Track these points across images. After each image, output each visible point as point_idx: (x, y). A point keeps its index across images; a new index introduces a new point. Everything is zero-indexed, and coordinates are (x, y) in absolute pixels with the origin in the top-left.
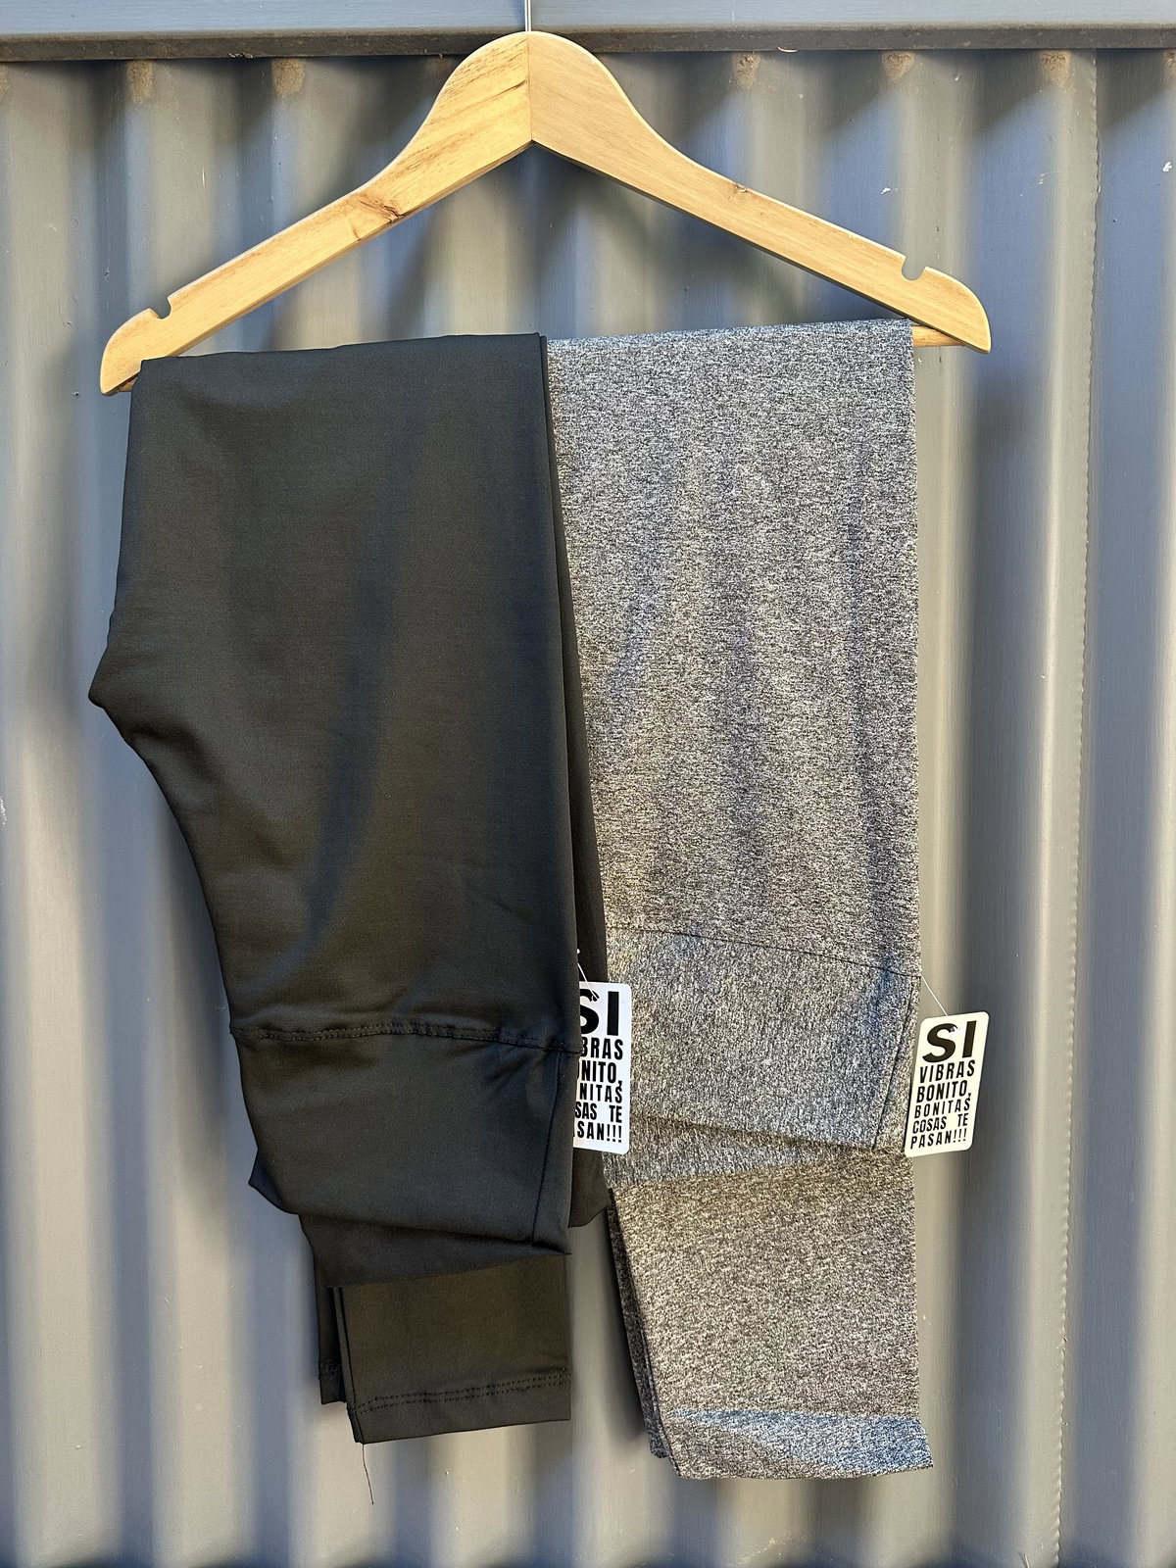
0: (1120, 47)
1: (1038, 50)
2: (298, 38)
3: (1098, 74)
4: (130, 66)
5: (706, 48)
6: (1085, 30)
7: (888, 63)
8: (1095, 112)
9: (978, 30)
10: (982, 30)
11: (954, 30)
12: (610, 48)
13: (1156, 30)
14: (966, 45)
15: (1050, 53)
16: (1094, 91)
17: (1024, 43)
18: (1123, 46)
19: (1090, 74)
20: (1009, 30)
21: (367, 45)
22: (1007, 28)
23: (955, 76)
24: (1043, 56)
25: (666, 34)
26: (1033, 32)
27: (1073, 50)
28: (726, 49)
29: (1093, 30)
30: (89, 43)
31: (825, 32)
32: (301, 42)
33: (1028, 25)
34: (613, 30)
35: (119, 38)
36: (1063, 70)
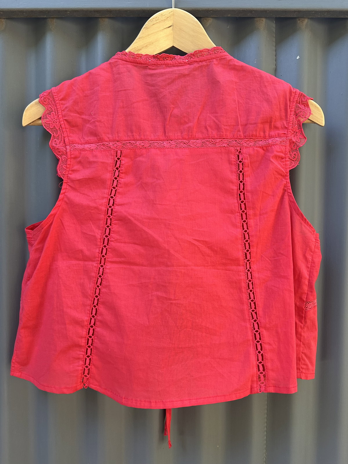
0: (282, 17)
1: (254, 17)
3: (276, 26)
6: (268, 11)
8: (275, 39)
10: (233, 10)
11: (224, 10)
12: (108, 16)
13: (292, 11)
14: (229, 15)
15: (258, 19)
16: (274, 30)
17: (249, 15)
18: (282, 16)
19: (273, 25)
20: (243, 10)
21: (25, 14)
22: (242, 10)
23: (228, 26)
24: (256, 19)
25: (125, 11)
26: (251, 11)
27: (266, 18)
29: (271, 11)
32: (2, 13)
33: (249, 9)
34: (107, 9)
36: (262, 24)
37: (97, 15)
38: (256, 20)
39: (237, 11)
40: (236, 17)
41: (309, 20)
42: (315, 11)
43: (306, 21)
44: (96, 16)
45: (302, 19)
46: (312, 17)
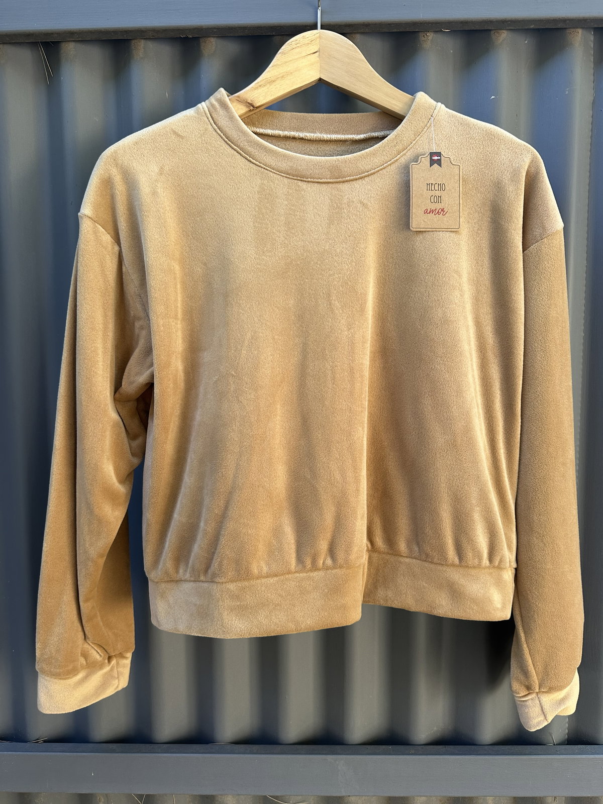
1: (566, 28)
2: (215, 28)
3: (594, 39)
4: (133, 42)
5: (408, 30)
6: (589, 19)
7: (494, 35)
8: (593, 58)
9: (538, 20)
10: (540, 20)
12: (362, 31)
14: (532, 27)
15: (572, 30)
16: (592, 47)
17: (559, 26)
19: (591, 37)
21: (246, 31)
22: (552, 19)
23: (525, 41)
24: (568, 31)
25: (389, 24)
26: (564, 20)
27: (582, 28)
28: (417, 30)
30: (115, 32)
31: (465, 22)
32: (215, 30)
33: (562, 18)
34: (364, 23)
35: (130, 30)
36: (578, 38)
39: (544, 20)
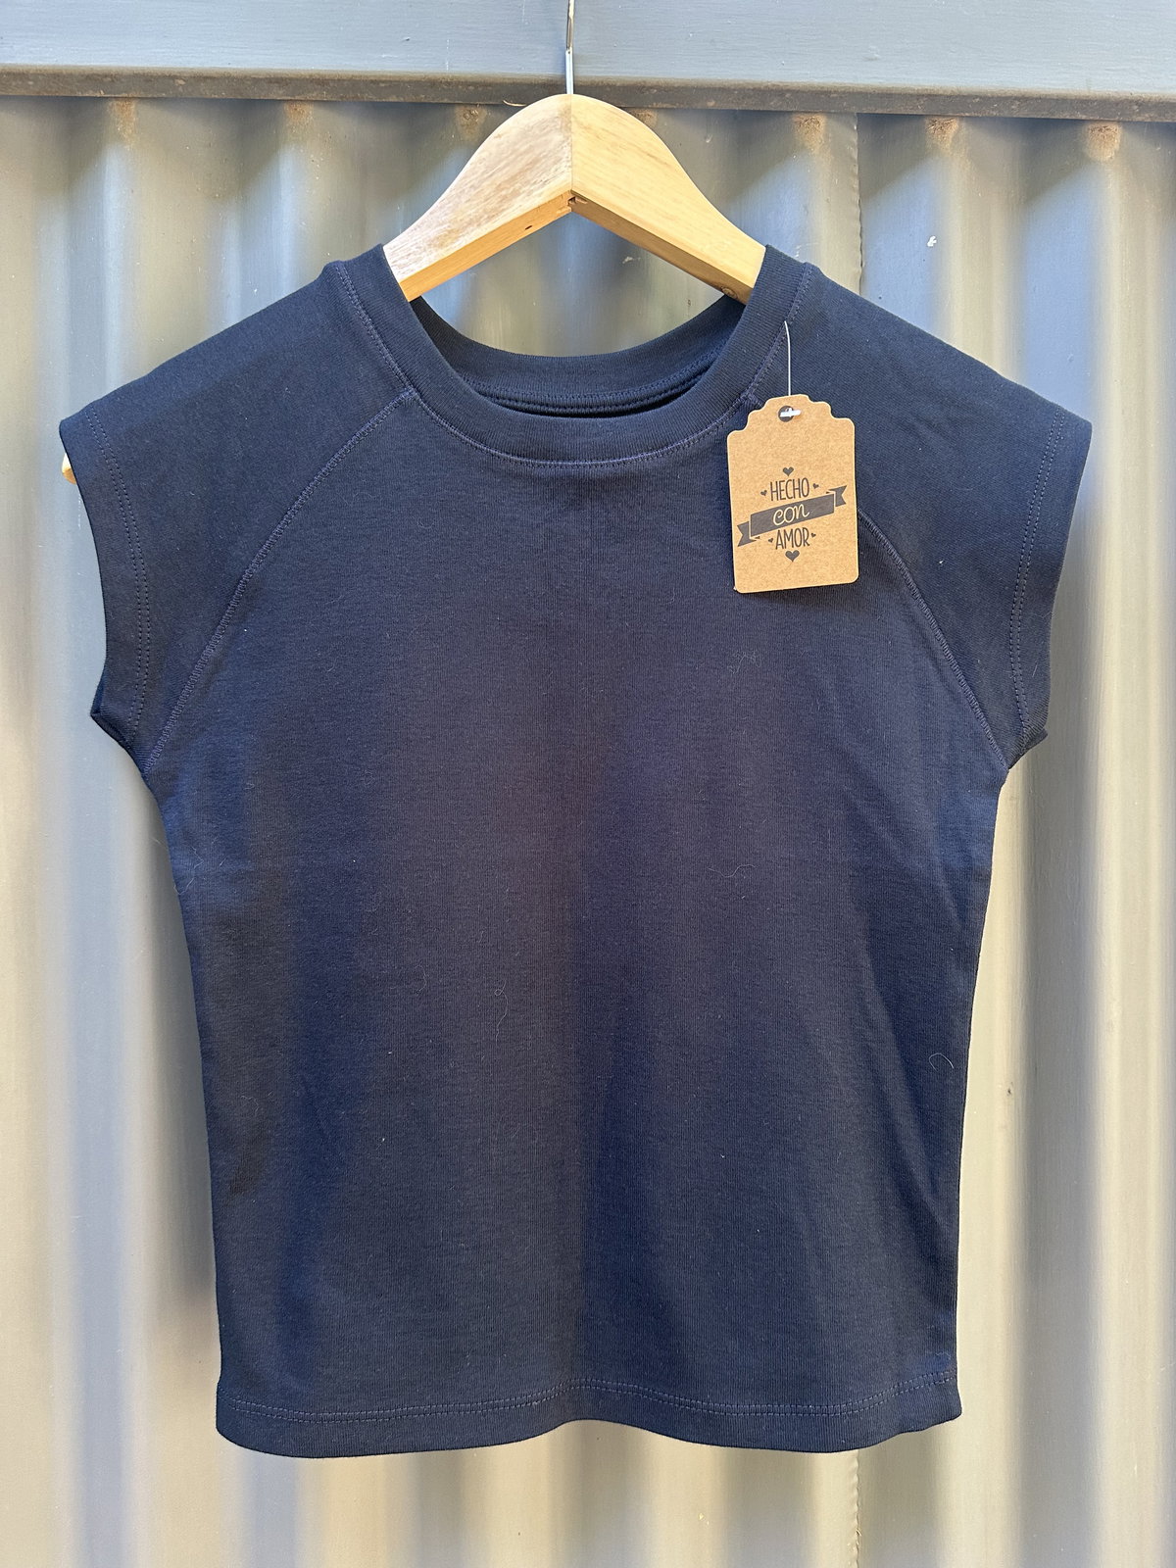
0: (877, 112)
1: (789, 112)
3: (858, 141)
5: (422, 98)
6: (835, 92)
8: (857, 182)
9: (720, 89)
10: (723, 89)
12: (314, 95)
13: (911, 95)
14: (711, 104)
15: (804, 117)
16: (855, 156)
17: (773, 104)
18: (880, 111)
19: (850, 137)
20: (754, 90)
22: (752, 87)
23: (706, 138)
24: (796, 118)
25: (372, 81)
26: (780, 92)
27: (828, 113)
28: (446, 101)
29: (844, 93)
33: (774, 85)
34: (311, 76)
36: (818, 134)
37: (277, 94)
38: (798, 119)
39: (734, 90)
40: (735, 111)
41: (964, 124)
42: (981, 98)
43: (955, 125)
44: (275, 97)
45: (941, 120)
46: (973, 114)
